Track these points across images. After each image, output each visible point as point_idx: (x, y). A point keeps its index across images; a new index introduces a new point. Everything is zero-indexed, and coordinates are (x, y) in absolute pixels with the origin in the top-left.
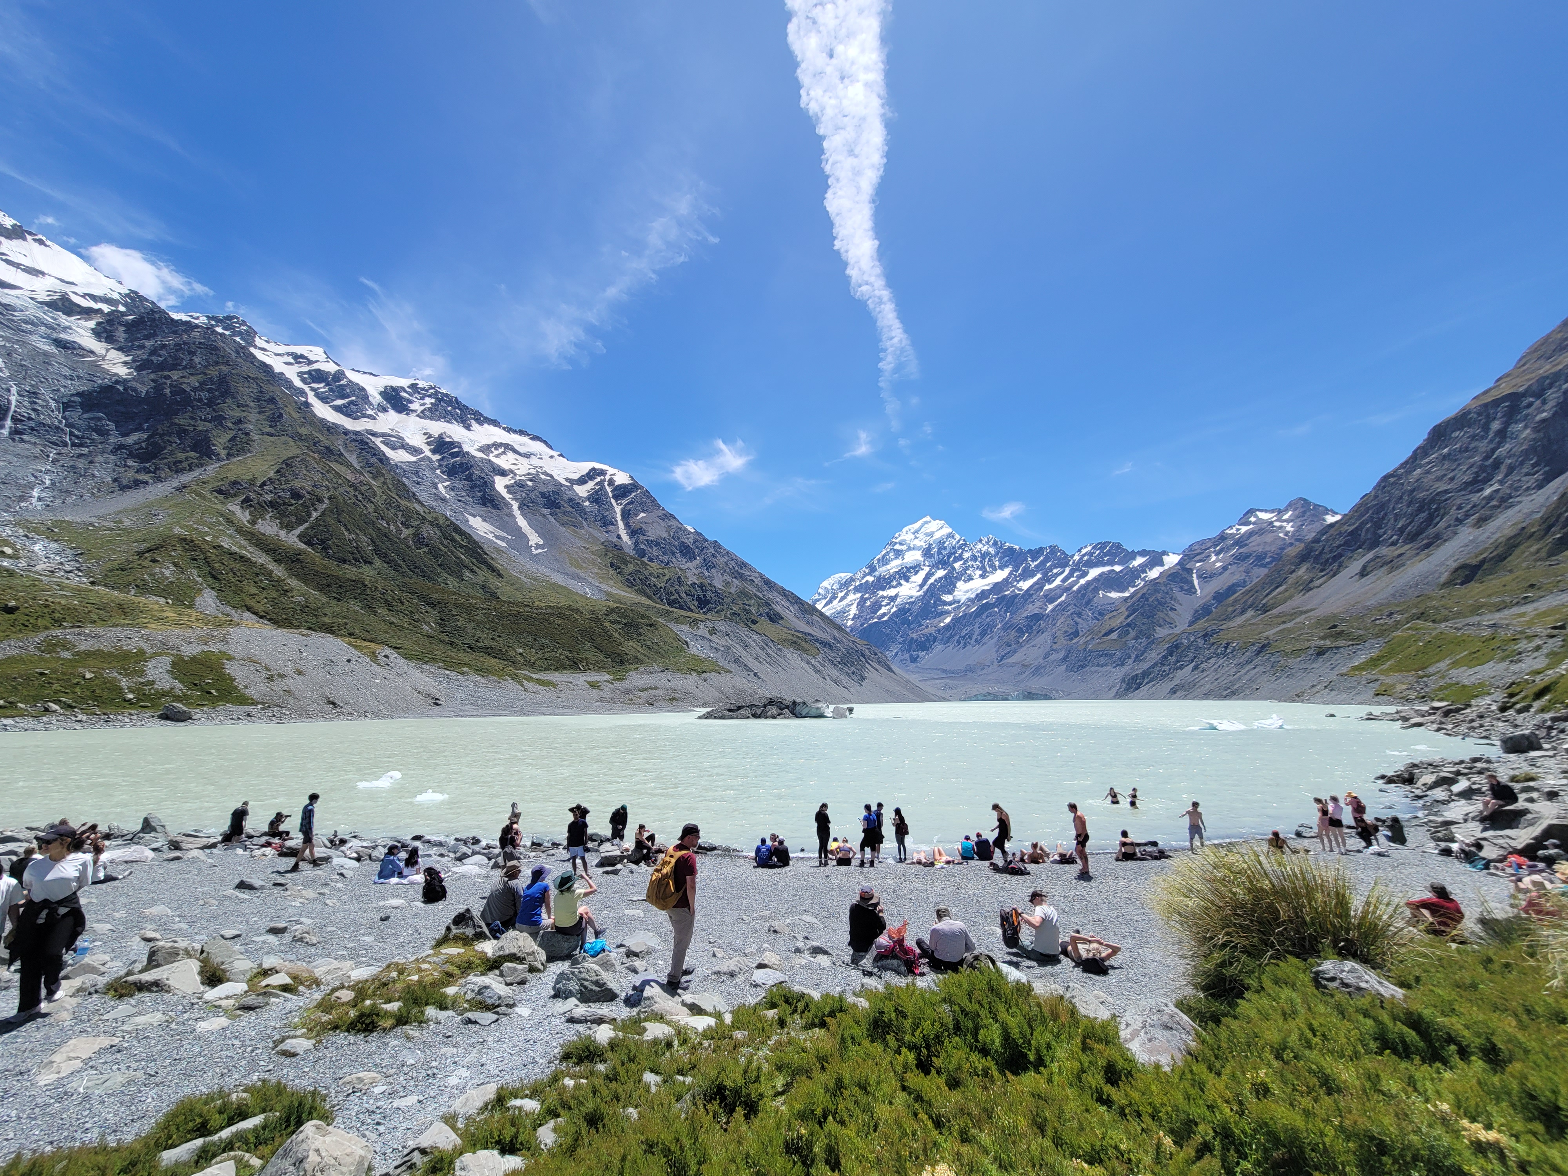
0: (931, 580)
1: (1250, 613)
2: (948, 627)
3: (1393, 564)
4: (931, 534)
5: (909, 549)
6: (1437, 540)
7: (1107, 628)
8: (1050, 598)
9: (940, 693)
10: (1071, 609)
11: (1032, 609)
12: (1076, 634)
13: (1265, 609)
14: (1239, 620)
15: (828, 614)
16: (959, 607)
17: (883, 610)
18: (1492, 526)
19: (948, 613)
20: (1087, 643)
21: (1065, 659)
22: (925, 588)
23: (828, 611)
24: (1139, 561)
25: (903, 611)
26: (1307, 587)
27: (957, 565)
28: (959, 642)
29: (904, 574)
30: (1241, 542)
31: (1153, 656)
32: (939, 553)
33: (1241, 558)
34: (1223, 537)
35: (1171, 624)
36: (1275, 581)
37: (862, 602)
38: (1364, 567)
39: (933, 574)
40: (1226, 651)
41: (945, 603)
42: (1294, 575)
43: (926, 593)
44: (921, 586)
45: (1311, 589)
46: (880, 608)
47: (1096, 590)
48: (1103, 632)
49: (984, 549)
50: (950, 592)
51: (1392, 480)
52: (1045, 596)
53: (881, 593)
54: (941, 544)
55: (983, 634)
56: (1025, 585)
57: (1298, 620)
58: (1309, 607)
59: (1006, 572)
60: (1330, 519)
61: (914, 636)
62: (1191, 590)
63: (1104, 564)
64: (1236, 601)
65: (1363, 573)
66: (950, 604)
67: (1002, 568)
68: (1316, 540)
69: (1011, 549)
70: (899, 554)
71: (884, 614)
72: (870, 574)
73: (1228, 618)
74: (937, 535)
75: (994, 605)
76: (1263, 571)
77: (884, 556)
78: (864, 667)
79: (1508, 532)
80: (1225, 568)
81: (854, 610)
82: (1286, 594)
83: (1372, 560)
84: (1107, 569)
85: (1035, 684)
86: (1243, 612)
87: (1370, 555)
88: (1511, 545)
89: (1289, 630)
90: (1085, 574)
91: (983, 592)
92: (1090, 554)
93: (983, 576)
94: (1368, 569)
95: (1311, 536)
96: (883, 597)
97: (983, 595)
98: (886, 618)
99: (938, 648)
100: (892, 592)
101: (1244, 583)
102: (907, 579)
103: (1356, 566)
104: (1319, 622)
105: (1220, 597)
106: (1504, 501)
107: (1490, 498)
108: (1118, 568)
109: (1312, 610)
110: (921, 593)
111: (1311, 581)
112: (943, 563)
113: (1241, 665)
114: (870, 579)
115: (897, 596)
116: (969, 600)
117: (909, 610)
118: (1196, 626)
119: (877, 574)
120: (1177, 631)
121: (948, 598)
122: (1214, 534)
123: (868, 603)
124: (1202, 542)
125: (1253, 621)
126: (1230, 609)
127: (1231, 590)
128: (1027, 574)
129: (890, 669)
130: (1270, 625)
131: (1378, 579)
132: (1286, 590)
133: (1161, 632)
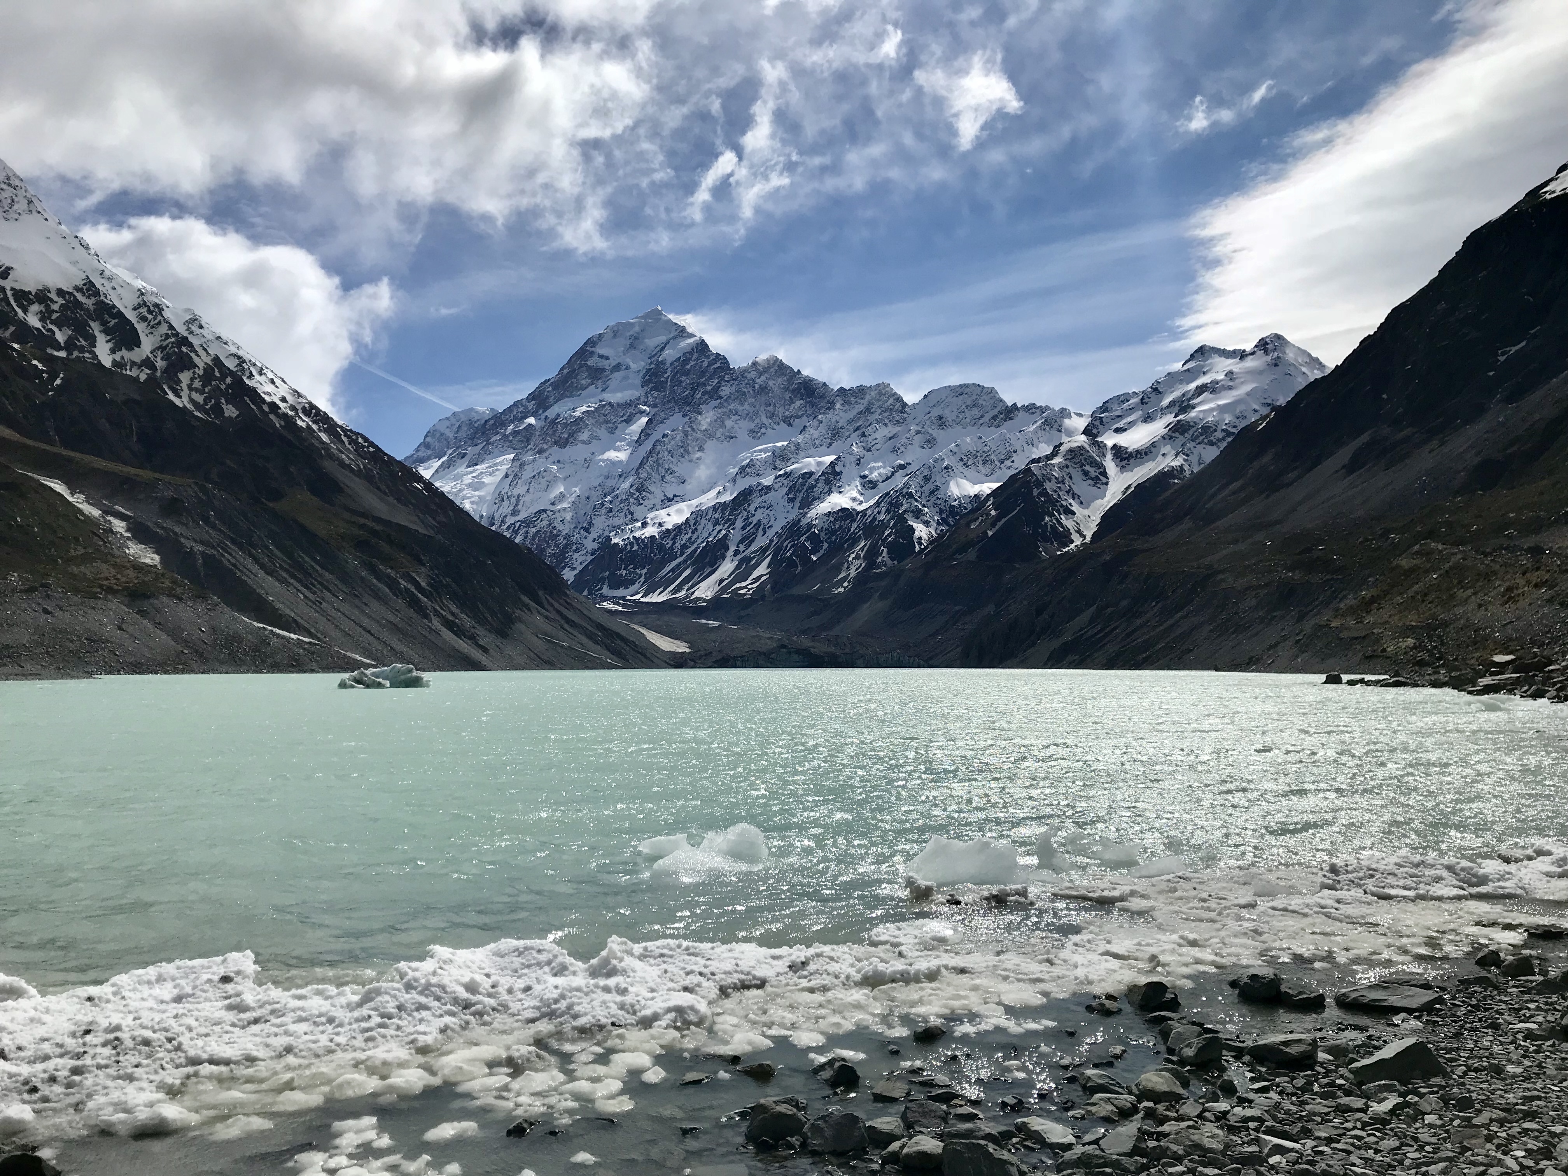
0: (657, 434)
1: (1187, 524)
2: (682, 526)
5: (617, 367)
33: (1178, 431)
38: (1356, 454)
39: (660, 421)
44: (637, 446)
45: (1278, 488)
48: (954, 548)
51: (1405, 315)
54: (680, 363)
57: (1255, 538)
58: (1273, 518)
62: (1101, 479)
65: (1351, 468)
67: (789, 418)
69: (808, 384)
72: (536, 413)
73: (1153, 531)
75: (770, 489)
76: (1210, 453)
77: (565, 377)
79: (1549, 412)
80: (1155, 446)
82: (1243, 495)
83: (1367, 445)
86: (1175, 523)
87: (1365, 438)
88: (1552, 431)
89: (1240, 555)
94: (1361, 460)
95: (1285, 399)
102: (612, 430)
104: (1286, 542)
109: (1277, 522)
114: (536, 422)
122: (1142, 386)
124: (1122, 399)
131: (1372, 476)
132: (1242, 488)
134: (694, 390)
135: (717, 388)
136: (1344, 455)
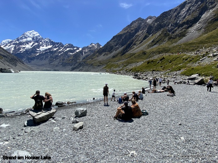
0: (34, 45)
1: (90, 59)
2: (38, 56)
3: (107, 55)
4: (34, 35)
5: (29, 37)
6: (112, 52)
7: (70, 59)
8: (60, 52)
9: (36, 69)
10: (64, 55)
11: (56, 54)
12: (64, 60)
13: (92, 59)
15: (5, 49)
16: (41, 52)
17: (21, 50)
18: (117, 51)
19: (38, 53)
20: (66, 62)
21: (62, 64)
22: (33, 46)
23: (5, 48)
24: (75, 48)
25: (27, 51)
26: (98, 56)
27: (40, 43)
28: (40, 59)
29: (27, 43)
30: (90, 48)
31: (77, 65)
32: (36, 39)
33: (90, 51)
34: (88, 47)
35: (79, 60)
36: (94, 55)
37: (15, 48)
39: (35, 44)
40: (87, 65)
41: (37, 51)
42: (96, 54)
43: (33, 48)
44: (32, 46)
46: (20, 49)
47: (68, 52)
49: (47, 40)
50: (39, 48)
51: (108, 43)
52: (59, 52)
53: (21, 46)
54: (37, 37)
55: (46, 58)
56: (55, 49)
57: (96, 61)
59: (51, 46)
60: (101, 47)
61: (30, 57)
62: (83, 55)
63: (70, 48)
64: (89, 57)
66: (39, 51)
67: (50, 45)
68: (99, 50)
69: (52, 42)
70: (26, 38)
71: (22, 51)
72: (18, 41)
73: (88, 60)
74: (36, 35)
75: (48, 52)
76: (92, 53)
77: (22, 37)
78: (16, 63)
79: (118, 52)
80: (88, 52)
81: (13, 49)
84: (70, 49)
85: (56, 68)
88: (118, 54)
90: (66, 49)
91: (46, 49)
92: (67, 45)
93: (46, 46)
95: (99, 49)
96: (21, 47)
97: (46, 50)
98: (22, 52)
99: (35, 60)
100: (24, 46)
101: (90, 55)
102: (28, 44)
104: (99, 61)
105: (87, 56)
106: (118, 48)
107: (117, 48)
108: (72, 49)
110: (32, 47)
112: (37, 42)
113: (89, 67)
114: (18, 42)
115: (25, 47)
116: (43, 50)
117: (28, 51)
118: (83, 61)
119: (20, 41)
120: (80, 61)
121: (38, 50)
122: (87, 46)
123: (17, 48)
124: (85, 47)
127: (88, 55)
128: (55, 47)
129: (23, 63)
130: (93, 61)
131: (105, 56)
133: (78, 61)
134: (39, 41)
135: (41, 41)
136: (103, 54)
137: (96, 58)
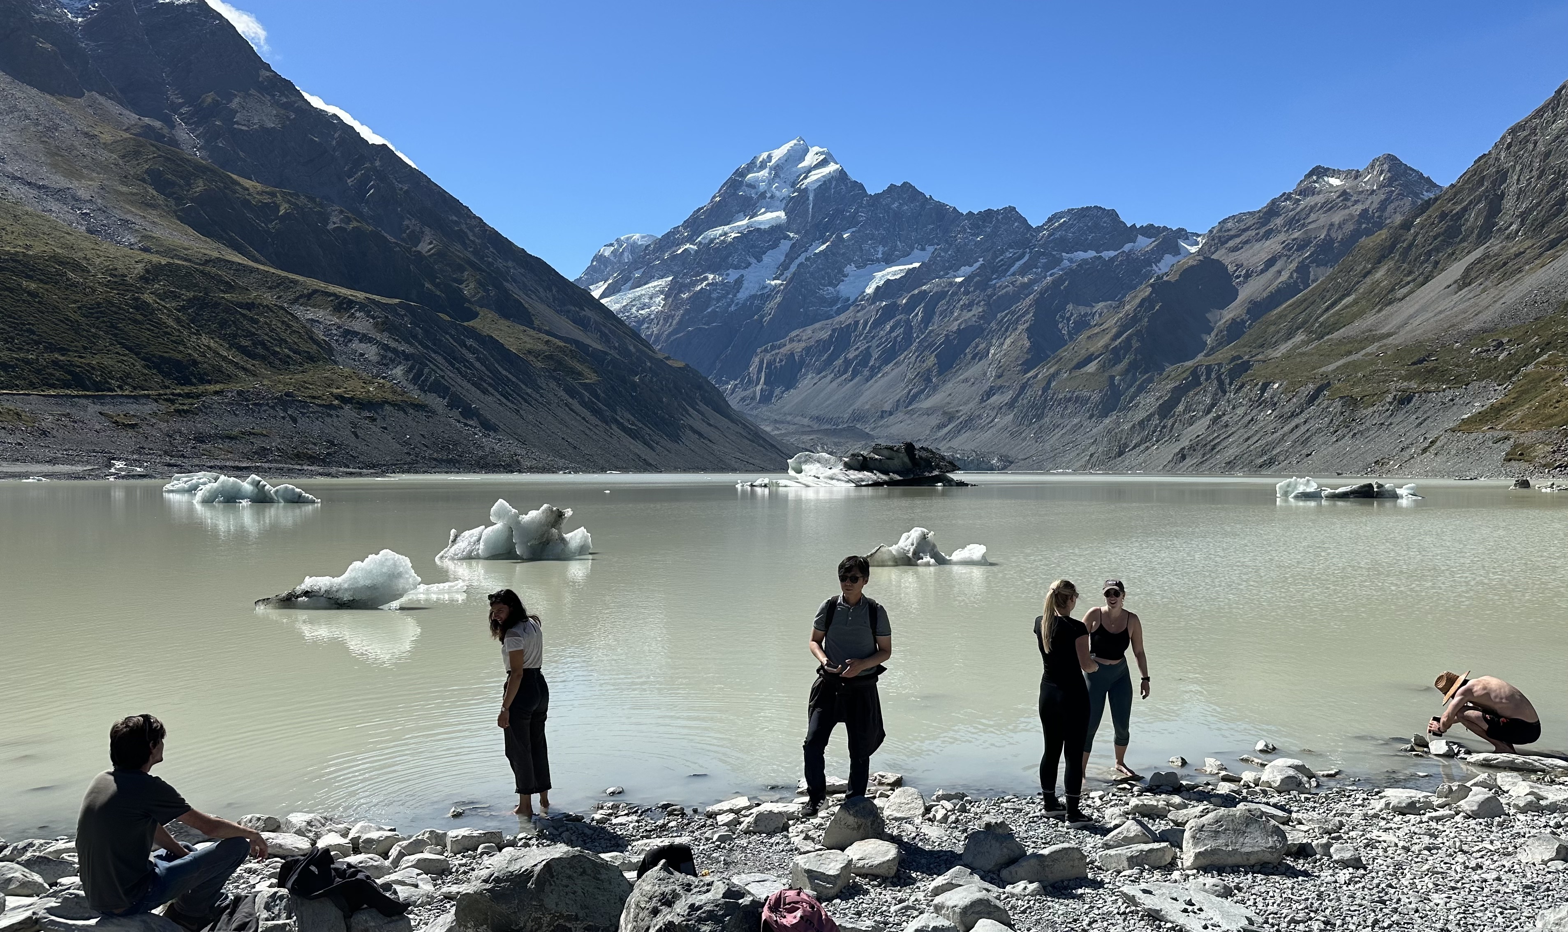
0: (802, 260)
4: (805, 173)
5: (765, 197)
7: (1083, 352)
13: (1323, 332)
14: (1283, 348)
15: (611, 308)
16: (846, 310)
19: (828, 318)
20: (1050, 378)
21: (1011, 405)
22: (790, 273)
24: (1143, 242)
25: (748, 312)
26: (1386, 299)
27: (847, 233)
28: (845, 369)
29: (755, 244)
30: (1297, 221)
32: (818, 209)
33: (1294, 248)
34: (1272, 212)
36: (1342, 286)
37: (673, 294)
38: (1468, 270)
39: (804, 248)
40: (1264, 395)
42: (1369, 280)
43: (791, 281)
45: (1390, 303)
48: (1075, 362)
49: (895, 207)
50: (833, 282)
51: (1522, 134)
53: (711, 276)
56: (959, 275)
57: (1369, 350)
58: (1384, 331)
59: (929, 251)
60: (1426, 194)
63: (1087, 248)
64: (1281, 316)
66: (831, 302)
67: (921, 243)
68: (1405, 225)
70: (746, 206)
72: (691, 238)
74: (818, 175)
77: (718, 207)
80: (1270, 263)
81: (659, 306)
83: (1479, 261)
84: (1091, 254)
86: (1289, 336)
87: (1477, 253)
89: (1355, 366)
90: (1056, 262)
94: (1473, 275)
96: (713, 284)
97: (889, 289)
98: (717, 322)
99: (806, 380)
100: (731, 276)
102: (759, 256)
103: (1456, 270)
104: (1400, 353)
108: (1108, 255)
110: (780, 282)
111: (1393, 290)
112: (823, 229)
113: (1285, 418)
114: (693, 249)
117: (760, 310)
119: (704, 239)
121: (828, 292)
123: (687, 295)
124: (1238, 219)
125: (1304, 349)
126: (1272, 329)
128: (962, 258)
131: (1484, 290)
134: (833, 216)
135: (854, 214)
137: (1369, 320)
